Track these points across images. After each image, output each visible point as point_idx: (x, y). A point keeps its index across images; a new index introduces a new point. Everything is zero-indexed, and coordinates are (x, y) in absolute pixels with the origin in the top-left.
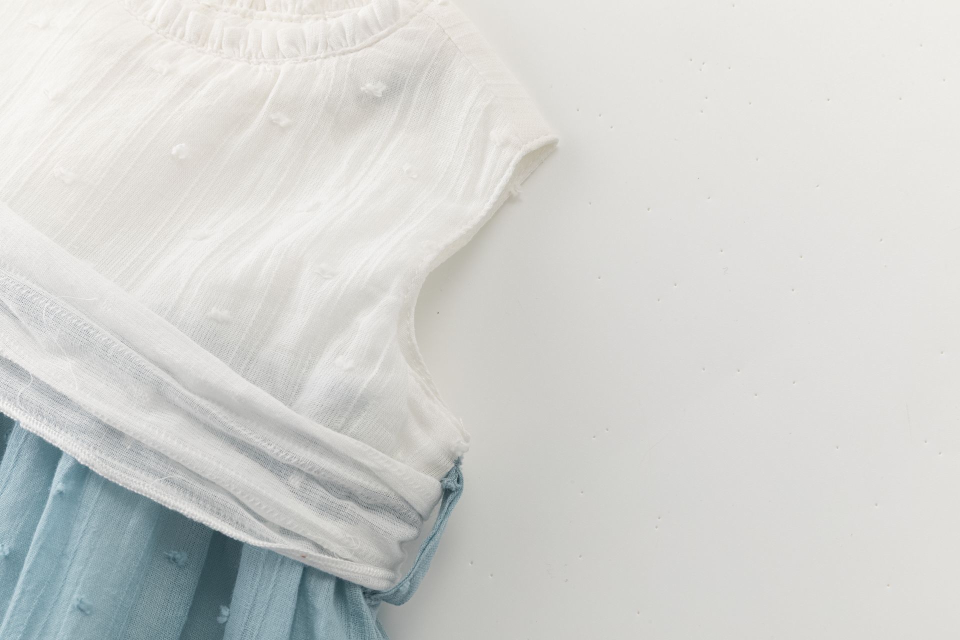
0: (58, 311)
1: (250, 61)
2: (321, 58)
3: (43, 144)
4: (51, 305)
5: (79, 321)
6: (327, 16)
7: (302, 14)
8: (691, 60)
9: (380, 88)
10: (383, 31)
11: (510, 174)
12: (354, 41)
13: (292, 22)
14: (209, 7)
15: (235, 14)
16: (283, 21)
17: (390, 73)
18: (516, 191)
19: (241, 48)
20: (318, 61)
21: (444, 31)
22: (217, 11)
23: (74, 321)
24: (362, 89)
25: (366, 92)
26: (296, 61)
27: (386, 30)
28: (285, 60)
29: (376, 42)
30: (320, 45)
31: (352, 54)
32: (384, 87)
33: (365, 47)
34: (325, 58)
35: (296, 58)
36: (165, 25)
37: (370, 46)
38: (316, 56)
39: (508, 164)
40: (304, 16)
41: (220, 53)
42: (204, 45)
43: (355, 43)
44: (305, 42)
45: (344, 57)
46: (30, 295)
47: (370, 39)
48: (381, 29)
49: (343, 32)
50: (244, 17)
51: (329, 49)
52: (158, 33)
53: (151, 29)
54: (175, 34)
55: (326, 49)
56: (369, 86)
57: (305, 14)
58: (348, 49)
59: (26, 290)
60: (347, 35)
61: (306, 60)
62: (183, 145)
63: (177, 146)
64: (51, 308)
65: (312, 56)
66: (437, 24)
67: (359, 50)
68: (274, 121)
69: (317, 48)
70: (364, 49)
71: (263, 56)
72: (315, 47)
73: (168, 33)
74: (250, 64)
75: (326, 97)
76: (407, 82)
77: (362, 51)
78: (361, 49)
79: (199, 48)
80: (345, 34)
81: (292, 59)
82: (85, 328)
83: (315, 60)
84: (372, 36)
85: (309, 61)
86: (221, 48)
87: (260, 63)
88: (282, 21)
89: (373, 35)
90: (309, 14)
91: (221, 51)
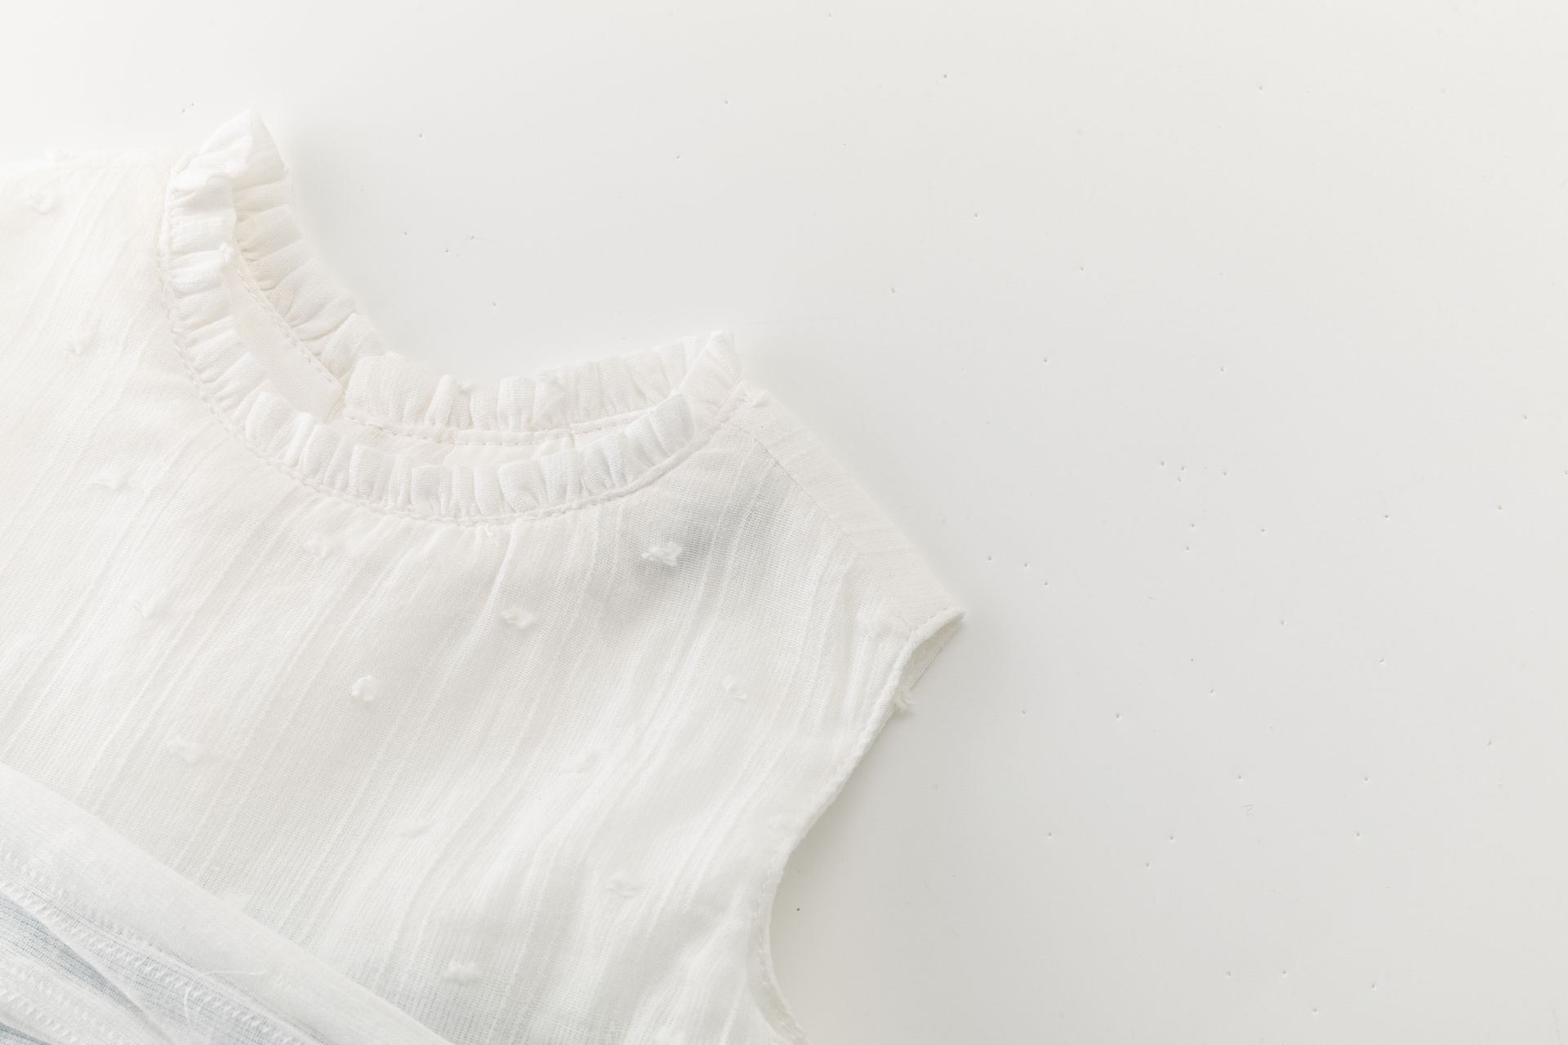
0: (207, 999)
1: (460, 520)
2: (574, 509)
3: (142, 697)
4: (195, 988)
5: (243, 1013)
6: (573, 432)
7: (533, 430)
8: (1163, 464)
9: (671, 552)
10: (670, 459)
11: (896, 682)
12: (623, 477)
13: (517, 444)
14: (381, 429)
15: (425, 438)
16: (504, 444)
17: (686, 527)
18: (904, 701)
19: (442, 500)
20: (569, 514)
21: (767, 452)
22: (395, 435)
23: (235, 1014)
24: (645, 555)
25: (651, 559)
26: (532, 517)
27: (674, 457)
28: (515, 515)
29: (659, 477)
30: (569, 488)
31: (623, 500)
32: (679, 550)
33: (643, 487)
34: (580, 508)
35: (532, 512)
36: (315, 471)
37: (650, 483)
38: (564, 507)
39: (890, 666)
40: (536, 434)
41: (409, 510)
42: (381, 498)
43: (625, 481)
44: (544, 482)
45: (609, 505)
46: (158, 975)
47: (650, 472)
48: (665, 455)
49: (605, 463)
50: (439, 442)
51: (585, 493)
52: (305, 485)
53: (293, 478)
54: (332, 484)
55: (580, 492)
56: (654, 550)
57: (537, 431)
58: (615, 491)
59: (152, 967)
60: (611, 468)
61: (549, 514)
62: (369, 677)
63: (360, 681)
64: (196, 994)
65: (558, 507)
66: (755, 440)
67: (633, 492)
68: (509, 622)
69: (565, 492)
70: (641, 491)
71: (479, 511)
72: (562, 491)
73: (322, 483)
74: (459, 525)
75: (589, 574)
76: (714, 538)
77: (637, 493)
78: (636, 491)
79: (374, 505)
80: (608, 467)
81: (526, 513)
82: (255, 1024)
83: (564, 513)
84: (654, 468)
85: (554, 515)
86: (409, 502)
87: (474, 524)
88: (501, 444)
89: (654, 465)
90: (544, 429)
91: (409, 507)
